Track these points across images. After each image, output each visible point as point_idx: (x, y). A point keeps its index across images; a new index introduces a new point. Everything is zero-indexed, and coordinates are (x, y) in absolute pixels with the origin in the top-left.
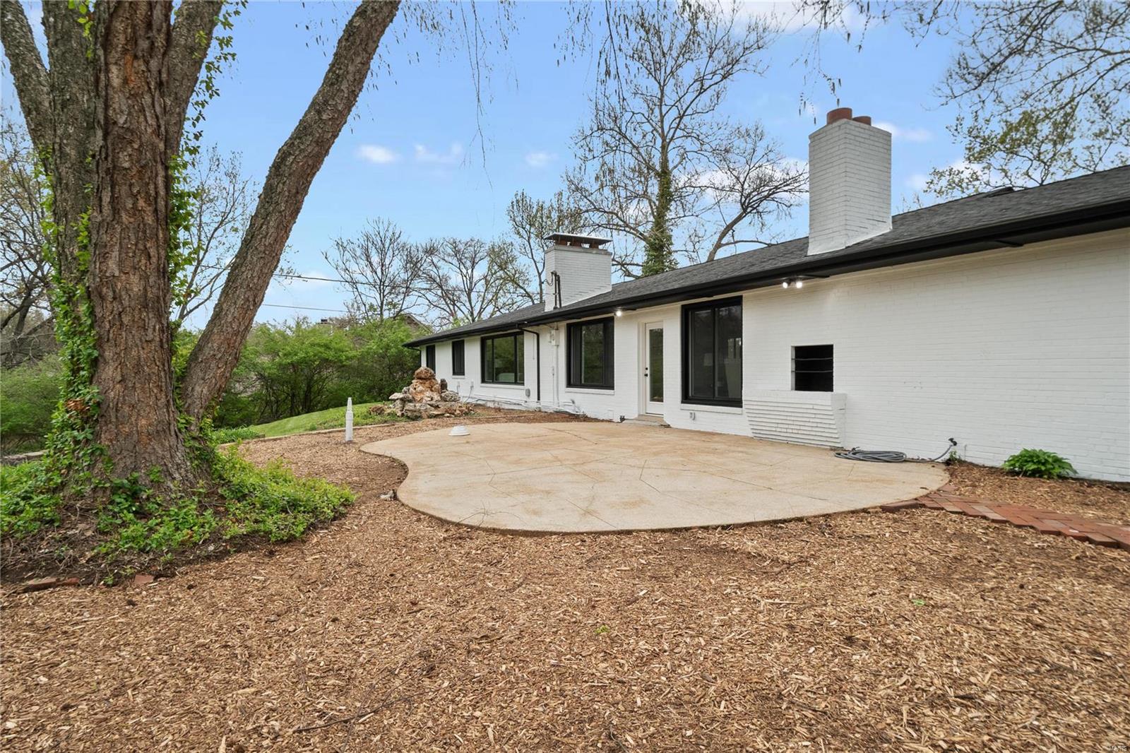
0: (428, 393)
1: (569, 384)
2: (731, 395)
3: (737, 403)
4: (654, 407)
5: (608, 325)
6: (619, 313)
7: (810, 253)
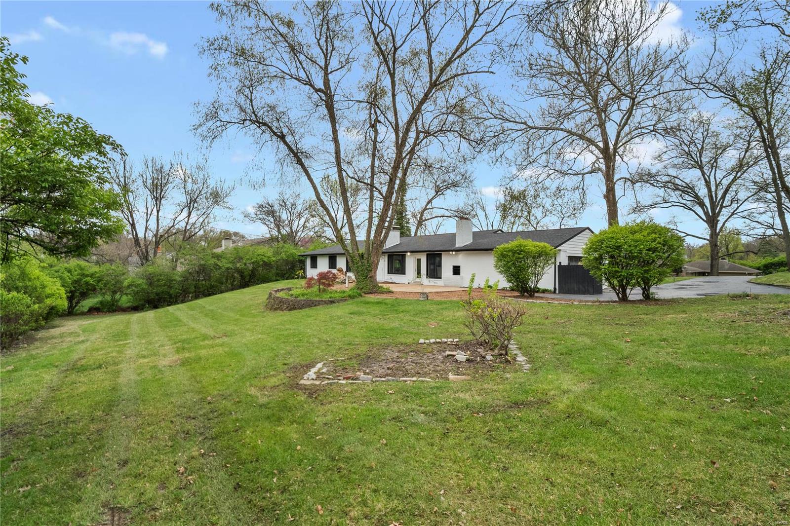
0: (342, 276)
1: (388, 273)
2: (439, 276)
3: (441, 278)
4: (418, 280)
5: (404, 257)
6: (409, 254)
7: (457, 246)
